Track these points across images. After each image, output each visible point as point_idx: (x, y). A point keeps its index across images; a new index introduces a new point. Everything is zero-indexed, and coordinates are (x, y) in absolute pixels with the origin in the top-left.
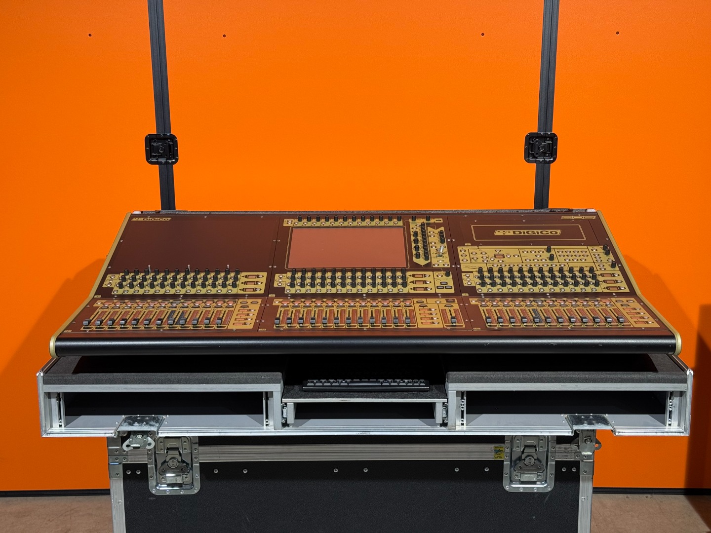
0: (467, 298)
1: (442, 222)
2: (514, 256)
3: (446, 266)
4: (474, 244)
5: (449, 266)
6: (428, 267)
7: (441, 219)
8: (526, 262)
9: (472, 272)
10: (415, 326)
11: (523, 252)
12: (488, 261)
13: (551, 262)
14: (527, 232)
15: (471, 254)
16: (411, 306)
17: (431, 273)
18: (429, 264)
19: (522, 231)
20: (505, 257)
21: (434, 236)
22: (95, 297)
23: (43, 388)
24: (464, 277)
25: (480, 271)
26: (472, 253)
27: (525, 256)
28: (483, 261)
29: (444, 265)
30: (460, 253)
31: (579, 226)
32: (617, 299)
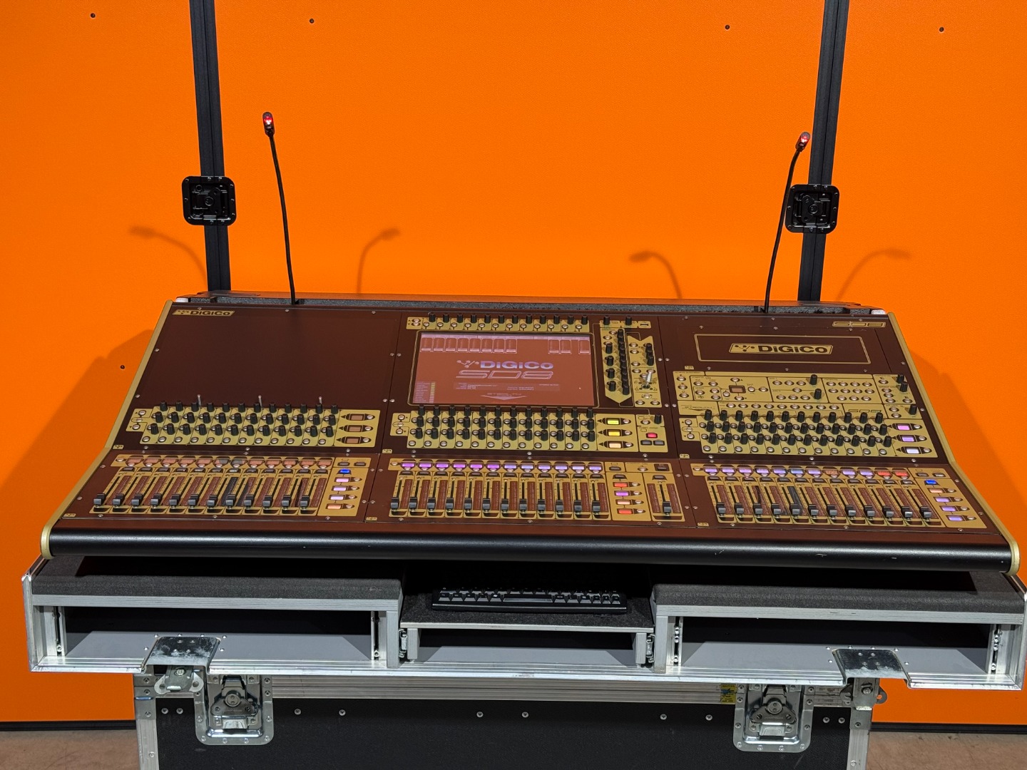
0: (688, 462)
1: (650, 327)
2: (760, 389)
3: (655, 406)
4: (700, 367)
5: (660, 406)
6: (628, 407)
7: (649, 323)
8: (777, 400)
9: (694, 416)
10: (607, 516)
11: (774, 383)
12: (720, 398)
13: (816, 401)
14: (781, 349)
15: (693, 385)
16: (601, 477)
17: (631, 417)
18: (629, 402)
19: (772, 346)
20: (747, 391)
21: (638, 352)
22: (115, 448)
23: (31, 600)
24: (682, 425)
25: (708, 415)
26: (695, 383)
27: (776, 390)
28: (712, 397)
29: (652, 403)
30: (677, 383)
31: (860, 338)
32: (919, 470)
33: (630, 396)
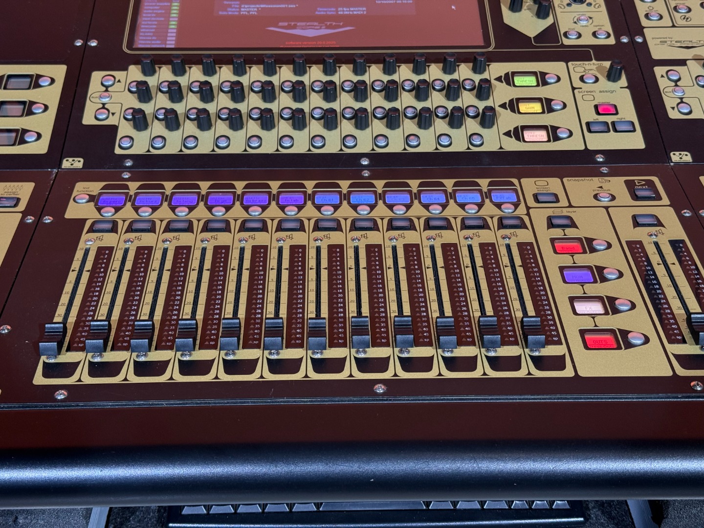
5: (612, 41)
6: (551, 46)
10: (562, 362)
17: (560, 67)
18: (551, 33)
24: (663, 83)
29: (594, 34)
33: (550, 21)
